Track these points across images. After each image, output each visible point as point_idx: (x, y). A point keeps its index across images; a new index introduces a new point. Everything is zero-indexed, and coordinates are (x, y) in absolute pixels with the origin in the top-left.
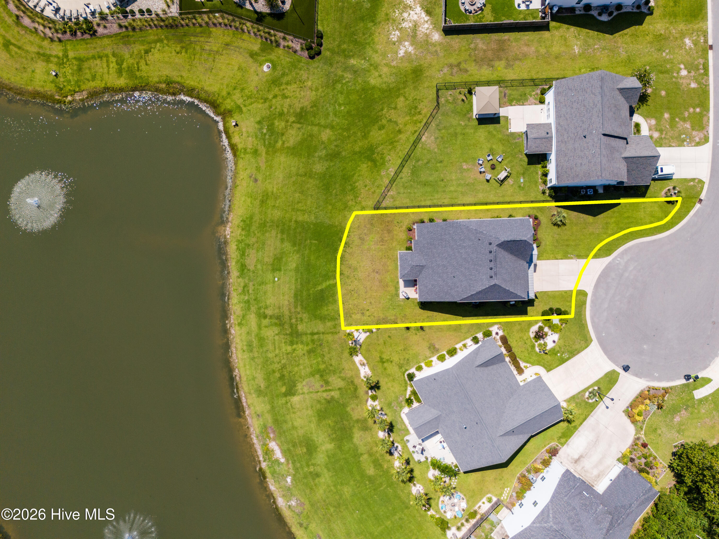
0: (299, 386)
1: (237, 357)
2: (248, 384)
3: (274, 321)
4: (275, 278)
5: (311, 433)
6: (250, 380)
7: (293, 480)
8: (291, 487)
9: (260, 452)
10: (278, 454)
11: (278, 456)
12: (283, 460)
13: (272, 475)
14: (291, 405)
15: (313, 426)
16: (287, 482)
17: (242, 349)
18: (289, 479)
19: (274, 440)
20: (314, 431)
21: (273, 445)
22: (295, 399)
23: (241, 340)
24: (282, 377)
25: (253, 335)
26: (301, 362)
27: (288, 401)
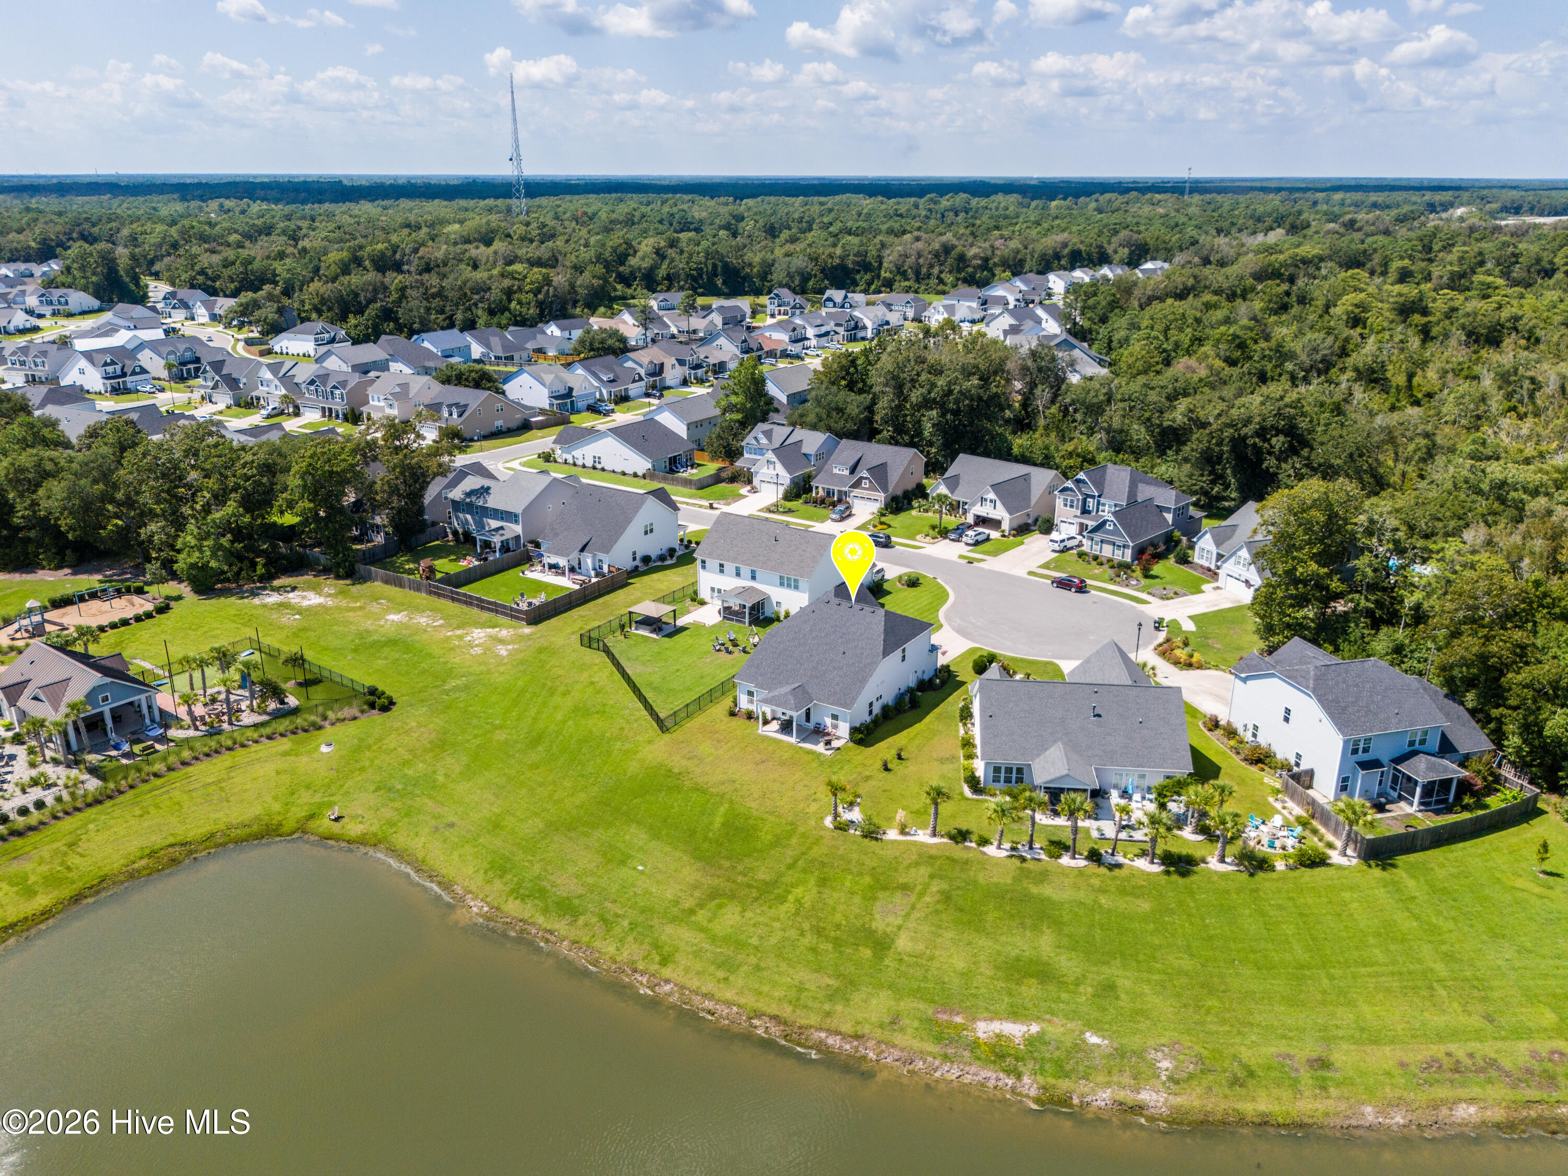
0: (879, 925)
1: (729, 1004)
2: (806, 1007)
3: (712, 905)
4: (635, 868)
5: (999, 953)
6: (798, 999)
7: (1097, 1031)
8: (1115, 1045)
9: (990, 1075)
10: (1016, 1030)
11: (1019, 1034)
12: (1035, 1028)
13: (1067, 1076)
14: (910, 956)
15: (983, 942)
16: (1099, 1046)
17: (719, 981)
18: (1093, 1039)
19: (974, 1019)
20: (997, 947)
21: (985, 1029)
22: (903, 943)
23: (698, 973)
24: (837, 943)
25: (707, 946)
26: (830, 902)
27: (897, 957)
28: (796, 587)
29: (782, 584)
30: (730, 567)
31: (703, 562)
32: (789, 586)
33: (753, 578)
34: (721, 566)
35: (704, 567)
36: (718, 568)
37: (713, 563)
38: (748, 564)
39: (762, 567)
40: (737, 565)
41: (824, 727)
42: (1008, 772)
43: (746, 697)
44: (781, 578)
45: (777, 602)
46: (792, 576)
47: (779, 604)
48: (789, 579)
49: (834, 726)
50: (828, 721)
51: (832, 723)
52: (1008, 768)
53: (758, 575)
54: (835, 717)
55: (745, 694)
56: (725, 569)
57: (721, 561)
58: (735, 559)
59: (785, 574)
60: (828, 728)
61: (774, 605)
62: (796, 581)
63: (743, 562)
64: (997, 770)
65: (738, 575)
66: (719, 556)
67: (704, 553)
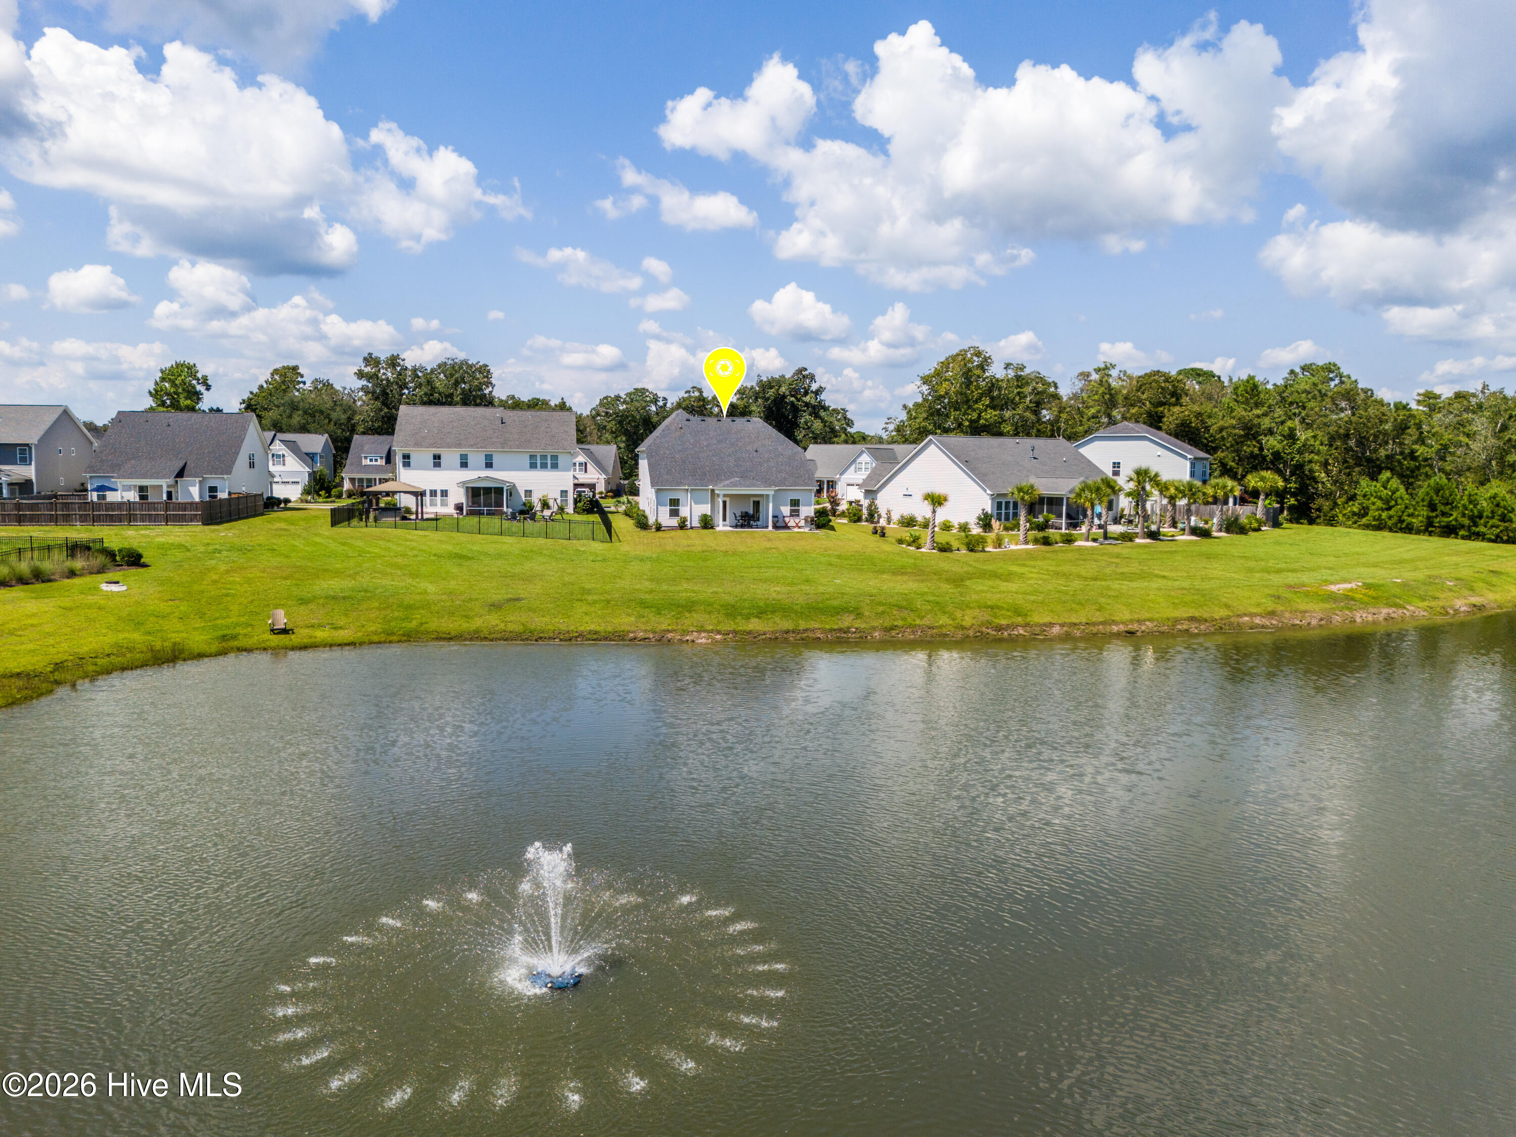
28: (555, 466)
29: (533, 466)
30: (451, 457)
31: (406, 457)
32: (544, 466)
33: (489, 465)
34: (437, 457)
35: (407, 464)
36: (431, 461)
37: (420, 456)
38: (481, 447)
39: (503, 447)
40: (464, 451)
41: (781, 520)
42: (1007, 508)
43: (668, 508)
44: (532, 457)
45: (526, 491)
46: (549, 452)
47: (528, 493)
48: (544, 457)
49: (795, 513)
50: (786, 510)
51: (792, 511)
52: (1007, 503)
53: (496, 460)
54: (795, 503)
55: (666, 506)
56: (443, 461)
57: (437, 451)
58: (459, 445)
59: (538, 451)
60: (787, 519)
61: (523, 495)
62: (555, 458)
63: (472, 446)
64: (999, 505)
65: (464, 465)
66: (432, 445)
67: (407, 445)
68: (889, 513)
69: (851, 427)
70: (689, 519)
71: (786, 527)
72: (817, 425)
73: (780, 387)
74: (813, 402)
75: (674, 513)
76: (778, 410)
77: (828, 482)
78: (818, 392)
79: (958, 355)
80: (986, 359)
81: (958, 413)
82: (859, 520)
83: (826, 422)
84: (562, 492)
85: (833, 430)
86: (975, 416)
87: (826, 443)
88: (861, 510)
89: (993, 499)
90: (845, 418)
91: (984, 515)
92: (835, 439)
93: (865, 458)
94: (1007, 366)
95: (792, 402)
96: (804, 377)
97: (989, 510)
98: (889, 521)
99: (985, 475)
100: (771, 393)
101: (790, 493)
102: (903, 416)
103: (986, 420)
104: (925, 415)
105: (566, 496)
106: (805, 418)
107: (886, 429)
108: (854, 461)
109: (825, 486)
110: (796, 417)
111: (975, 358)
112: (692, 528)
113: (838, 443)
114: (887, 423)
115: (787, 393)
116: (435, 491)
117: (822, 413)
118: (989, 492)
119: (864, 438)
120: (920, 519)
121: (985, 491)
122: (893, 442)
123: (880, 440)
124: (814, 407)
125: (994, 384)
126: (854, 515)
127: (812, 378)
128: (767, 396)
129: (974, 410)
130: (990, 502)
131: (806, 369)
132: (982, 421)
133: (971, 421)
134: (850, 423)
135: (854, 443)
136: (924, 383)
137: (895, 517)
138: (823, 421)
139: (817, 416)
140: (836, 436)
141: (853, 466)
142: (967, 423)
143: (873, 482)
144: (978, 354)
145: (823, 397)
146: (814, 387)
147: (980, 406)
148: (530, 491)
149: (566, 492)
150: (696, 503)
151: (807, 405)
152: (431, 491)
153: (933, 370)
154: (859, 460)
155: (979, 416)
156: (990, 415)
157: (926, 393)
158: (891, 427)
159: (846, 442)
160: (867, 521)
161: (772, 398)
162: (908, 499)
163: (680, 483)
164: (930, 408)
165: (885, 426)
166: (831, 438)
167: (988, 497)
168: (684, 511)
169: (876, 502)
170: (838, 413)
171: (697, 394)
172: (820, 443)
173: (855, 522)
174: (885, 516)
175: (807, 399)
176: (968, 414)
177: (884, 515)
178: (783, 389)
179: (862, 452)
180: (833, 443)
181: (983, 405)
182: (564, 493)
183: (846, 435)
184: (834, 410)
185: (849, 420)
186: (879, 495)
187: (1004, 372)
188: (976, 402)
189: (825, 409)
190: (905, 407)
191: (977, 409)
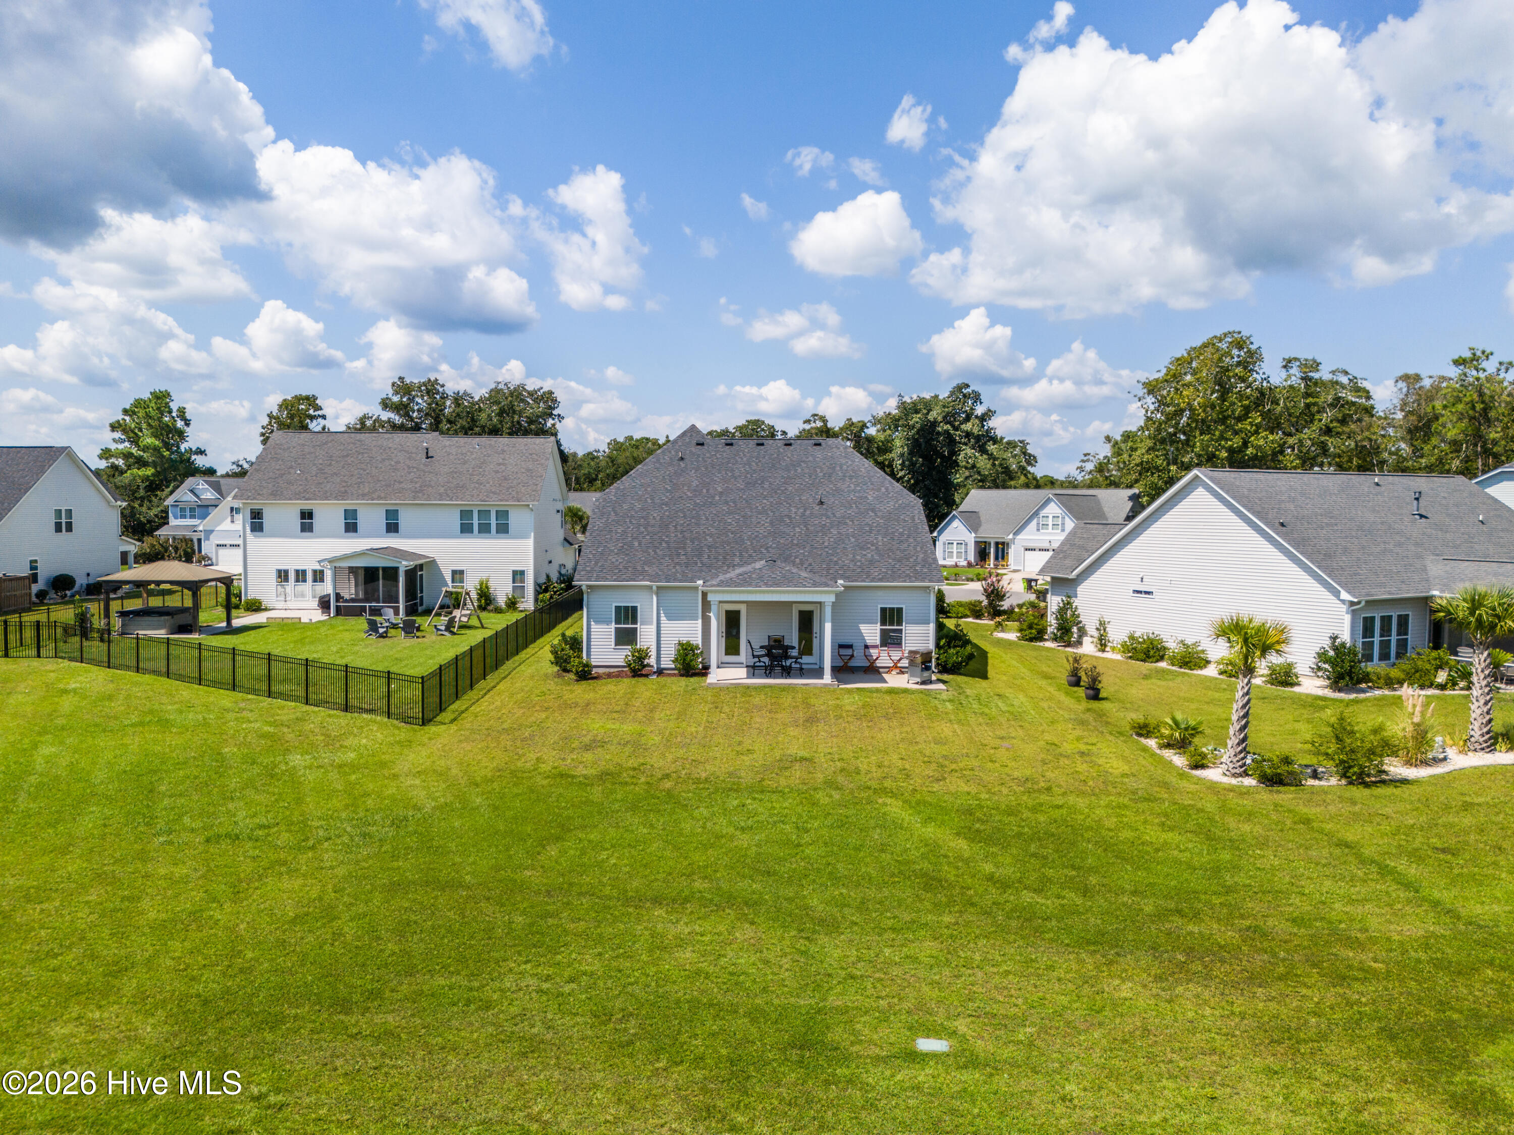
28: (503, 529)
29: (466, 529)
30: (330, 514)
31: (257, 515)
32: (485, 529)
33: (392, 528)
34: (307, 515)
35: (257, 528)
36: (297, 522)
37: (280, 516)
38: (379, 498)
39: (414, 498)
40: (350, 504)
41: (858, 652)
42: (1386, 630)
43: (613, 626)
44: (466, 514)
45: (454, 572)
46: (494, 505)
47: (458, 575)
48: (484, 514)
49: (891, 640)
50: (871, 633)
51: (884, 633)
52: (1386, 620)
53: (404, 520)
54: (892, 616)
55: (608, 623)
56: (317, 521)
57: (307, 505)
58: (343, 495)
59: (474, 504)
60: (874, 652)
61: (448, 578)
62: (503, 515)
63: (363, 496)
64: (1368, 628)
65: (351, 527)
66: (298, 496)
67: (258, 495)
68: (1102, 626)
69: (1033, 465)
70: (653, 653)
71: (871, 671)
72: (983, 463)
73: (929, 411)
74: (976, 431)
75: (626, 637)
76: (928, 442)
77: (997, 544)
78: (983, 418)
79: (1205, 346)
80: (1251, 353)
81: (1207, 437)
82: (1039, 636)
83: (995, 459)
84: (515, 573)
85: (1007, 471)
86: (1237, 442)
87: (997, 487)
88: (1043, 616)
89: (1354, 613)
90: (1025, 453)
91: (1335, 649)
92: (1012, 483)
93: (1053, 509)
94: (1287, 364)
95: (947, 432)
96: (965, 396)
97: (1345, 636)
98: (1102, 643)
99: (1328, 556)
100: (916, 418)
101: (880, 593)
102: (1105, 451)
103: (1258, 448)
104: (1150, 443)
105: (523, 581)
106: (966, 453)
107: (1081, 469)
108: (1036, 514)
109: (992, 550)
110: (953, 453)
111: (1235, 352)
112: (660, 672)
113: (1015, 488)
114: (1083, 461)
115: (940, 419)
116: (304, 572)
117: (991, 447)
118: (1345, 595)
119: (1051, 483)
120: (1172, 645)
121: (1336, 594)
122: (1091, 485)
123: (1072, 484)
124: (978, 438)
125: (1264, 396)
126: (1030, 627)
127: (977, 398)
128: (911, 423)
129: (1236, 433)
130: (1348, 618)
131: (968, 386)
132: (1250, 451)
133: (1231, 450)
134: (1031, 460)
135: (1038, 487)
136: (1149, 393)
137: (1117, 635)
138: (991, 457)
139: (983, 450)
140: (1012, 479)
141: (1034, 522)
142: (1224, 454)
143: (1068, 562)
144: (1240, 344)
145: (992, 423)
146: (980, 410)
147: (1246, 425)
148: (462, 572)
149: (522, 573)
150: (669, 618)
151: (968, 435)
152: (297, 571)
153: (1164, 371)
154: (1043, 513)
155: (1245, 444)
156: (1265, 441)
157: (1152, 407)
158: (1090, 466)
159: (1027, 486)
160: (1055, 639)
161: (918, 426)
162: (1143, 600)
163: (642, 575)
164: (1159, 430)
165: (1079, 464)
166: (1004, 481)
167: (1344, 608)
168: (646, 636)
169: (1076, 602)
170: (1015, 447)
171: (819, 424)
172: (989, 488)
173: (1031, 640)
174: (1096, 634)
175: (968, 427)
176: (1227, 440)
177: (1091, 629)
178: (933, 416)
179: (1048, 501)
180: (1010, 487)
181: (1251, 424)
182: (518, 576)
183: (1025, 475)
184: (1009, 443)
185: (1030, 455)
186: (1081, 589)
187: (1284, 374)
188: (1239, 419)
189: (995, 440)
190: (1108, 439)
191: (1241, 431)
